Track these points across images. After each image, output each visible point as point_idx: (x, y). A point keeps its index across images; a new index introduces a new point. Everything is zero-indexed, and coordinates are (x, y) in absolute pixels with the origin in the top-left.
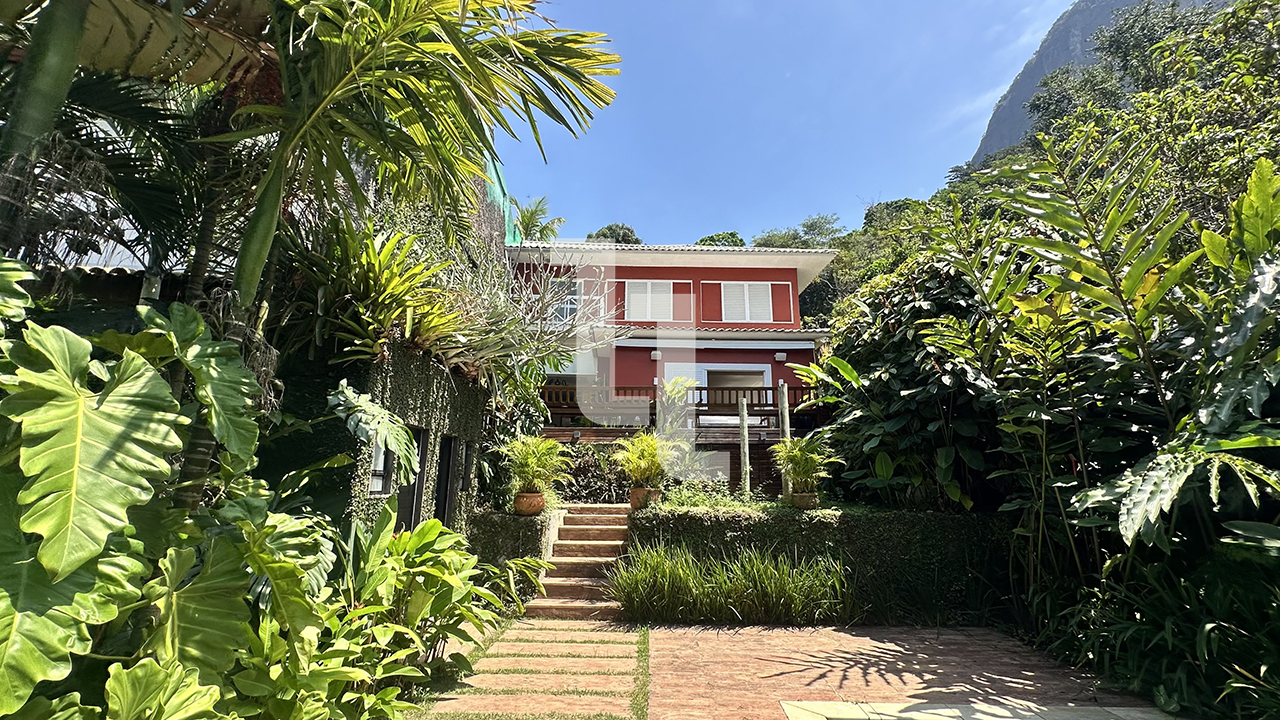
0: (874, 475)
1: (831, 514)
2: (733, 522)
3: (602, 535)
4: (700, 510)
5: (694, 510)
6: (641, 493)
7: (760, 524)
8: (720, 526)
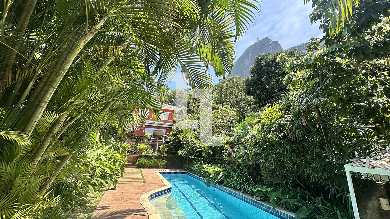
0: (172, 151)
1: (166, 155)
2: (153, 156)
3: (134, 158)
4: (149, 154)
5: (148, 154)
6: (141, 152)
7: (157, 156)
8: (151, 156)
